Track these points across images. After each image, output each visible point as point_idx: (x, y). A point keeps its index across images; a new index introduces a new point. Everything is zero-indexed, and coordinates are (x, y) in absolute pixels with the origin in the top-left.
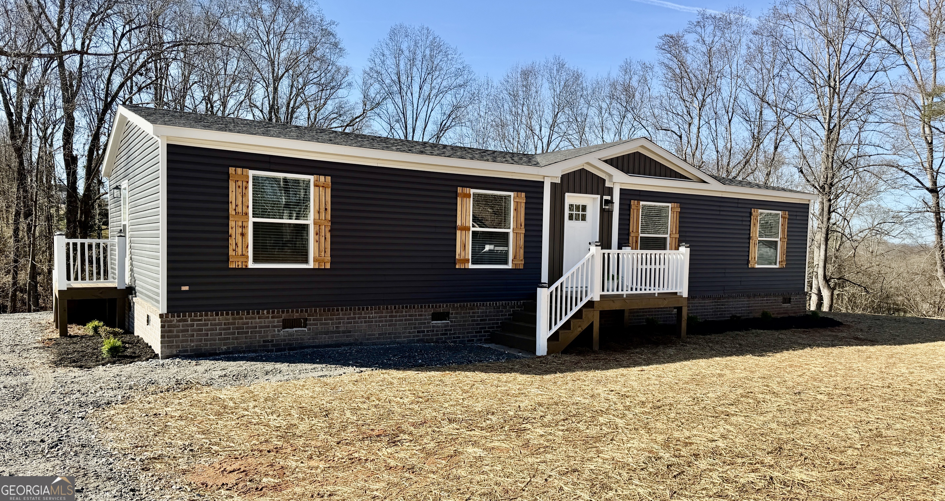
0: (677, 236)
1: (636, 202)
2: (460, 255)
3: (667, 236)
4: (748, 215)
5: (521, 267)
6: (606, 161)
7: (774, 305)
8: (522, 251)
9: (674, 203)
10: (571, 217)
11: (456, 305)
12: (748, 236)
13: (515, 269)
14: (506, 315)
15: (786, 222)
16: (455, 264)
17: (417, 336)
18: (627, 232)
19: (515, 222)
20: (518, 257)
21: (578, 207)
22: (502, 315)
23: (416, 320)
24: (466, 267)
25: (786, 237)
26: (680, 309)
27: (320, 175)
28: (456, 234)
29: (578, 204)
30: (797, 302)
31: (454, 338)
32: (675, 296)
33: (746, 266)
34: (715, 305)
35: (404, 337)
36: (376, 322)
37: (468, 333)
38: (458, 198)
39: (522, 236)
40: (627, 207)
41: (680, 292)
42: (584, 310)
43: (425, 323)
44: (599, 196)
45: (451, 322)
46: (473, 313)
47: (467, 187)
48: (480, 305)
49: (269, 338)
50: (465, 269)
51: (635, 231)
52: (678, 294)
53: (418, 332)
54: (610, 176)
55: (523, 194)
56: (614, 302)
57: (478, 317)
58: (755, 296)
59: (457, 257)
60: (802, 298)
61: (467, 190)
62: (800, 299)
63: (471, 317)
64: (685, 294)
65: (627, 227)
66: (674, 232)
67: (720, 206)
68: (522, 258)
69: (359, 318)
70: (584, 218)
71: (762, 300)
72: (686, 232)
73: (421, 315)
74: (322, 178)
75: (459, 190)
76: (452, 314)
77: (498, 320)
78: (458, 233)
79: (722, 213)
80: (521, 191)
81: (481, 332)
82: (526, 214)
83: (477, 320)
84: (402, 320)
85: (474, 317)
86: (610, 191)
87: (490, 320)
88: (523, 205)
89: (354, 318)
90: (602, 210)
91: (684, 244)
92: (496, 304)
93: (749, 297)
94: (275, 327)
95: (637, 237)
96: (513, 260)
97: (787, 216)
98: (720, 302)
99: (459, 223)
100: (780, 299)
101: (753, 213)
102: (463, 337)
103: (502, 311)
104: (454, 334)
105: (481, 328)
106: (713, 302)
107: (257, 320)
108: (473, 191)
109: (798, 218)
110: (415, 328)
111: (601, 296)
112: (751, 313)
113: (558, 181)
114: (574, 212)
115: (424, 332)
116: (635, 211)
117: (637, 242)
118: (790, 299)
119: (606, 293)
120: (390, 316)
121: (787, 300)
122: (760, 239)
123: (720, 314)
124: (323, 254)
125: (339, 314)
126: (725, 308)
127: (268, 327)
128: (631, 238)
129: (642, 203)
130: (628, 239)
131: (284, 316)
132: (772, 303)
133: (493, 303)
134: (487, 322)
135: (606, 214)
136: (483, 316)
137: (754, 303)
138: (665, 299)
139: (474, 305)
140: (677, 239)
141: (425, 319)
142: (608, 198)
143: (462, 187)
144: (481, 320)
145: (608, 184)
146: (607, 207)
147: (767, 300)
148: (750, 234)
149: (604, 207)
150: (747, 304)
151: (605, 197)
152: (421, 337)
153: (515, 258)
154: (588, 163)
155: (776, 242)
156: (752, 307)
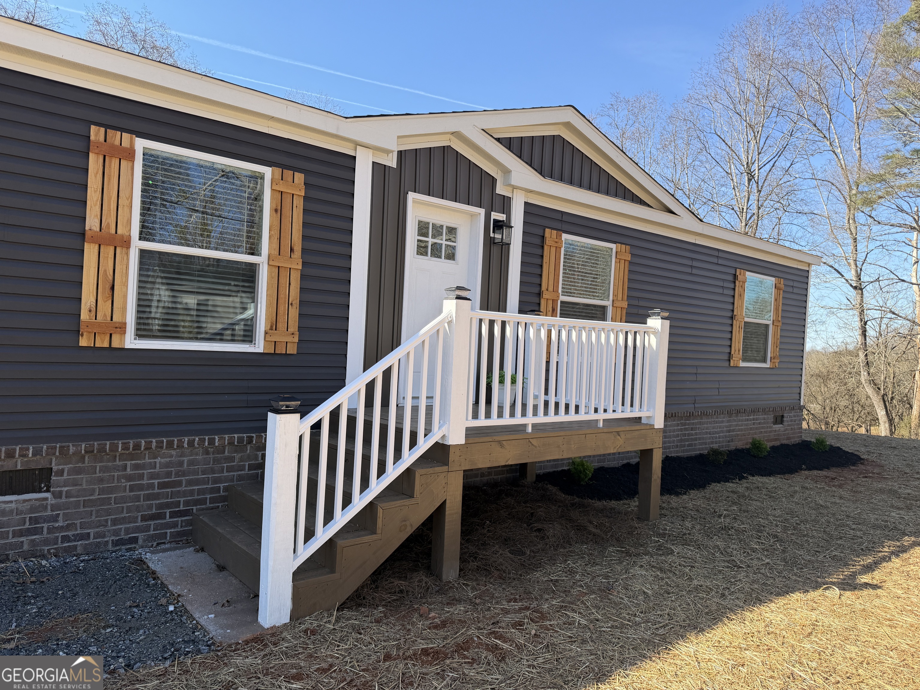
0: (625, 304)
1: (554, 232)
2: (94, 310)
3: (607, 303)
4: (731, 278)
5: (292, 350)
6: (499, 141)
7: (763, 428)
8: (294, 313)
9: (621, 243)
10: (422, 250)
11: (72, 450)
12: (729, 314)
13: (275, 354)
14: (242, 468)
15: (781, 296)
16: (78, 333)
18: (536, 290)
20: (282, 326)
21: (438, 230)
22: (230, 469)
24: (115, 344)
25: (780, 319)
26: (647, 454)
28: (82, 251)
29: (439, 222)
30: (791, 421)
31: (66, 539)
32: (638, 427)
33: (727, 364)
37: (115, 522)
38: (90, 154)
39: (296, 277)
40: (538, 241)
41: (648, 417)
42: (419, 473)
44: (482, 211)
45: (58, 495)
46: (136, 467)
47: (123, 130)
48: (160, 445)
50: (110, 348)
51: (551, 289)
52: (643, 421)
54: (507, 172)
55: (300, 178)
56: (502, 446)
57: (152, 476)
58: (738, 412)
59: (84, 316)
60: (798, 416)
61: (122, 139)
62: (795, 416)
63: (129, 478)
64: (659, 423)
65: (537, 281)
66: (621, 298)
67: (692, 259)
68: (294, 327)
70: (451, 256)
71: (748, 420)
72: (638, 298)
75: (97, 133)
76: (61, 473)
77: (216, 481)
78: (90, 251)
79: (695, 271)
80: (295, 169)
81: (161, 516)
82: (305, 225)
83: (152, 486)
85: (141, 477)
86: (505, 204)
87: (190, 483)
88: (299, 203)
90: (489, 243)
91: (657, 310)
92: (212, 442)
93: (730, 414)
95: (554, 301)
96: (266, 333)
97: (782, 286)
98: (689, 424)
99: (92, 224)
100: (771, 417)
101: (739, 276)
102: (98, 535)
103: (232, 459)
104: (68, 527)
105: (160, 506)
106: (678, 425)
108: (142, 144)
109: (795, 290)
111: (470, 432)
113: (392, 162)
114: (429, 239)
116: (553, 250)
117: (554, 307)
118: (783, 417)
119: (482, 422)
121: (779, 420)
122: (747, 320)
123: (689, 445)
126: (696, 434)
128: (543, 302)
129: (565, 236)
130: (539, 304)
132: (760, 423)
133: (202, 441)
134: (183, 488)
135: (495, 250)
136: (169, 474)
137: (737, 425)
138: (618, 433)
139: (137, 447)
140: (624, 312)
142: (502, 217)
143: (107, 127)
144: (162, 486)
145: (500, 190)
146: (498, 236)
147: (754, 419)
148: (733, 311)
149: (492, 235)
150: (727, 427)
151: (496, 216)
153: (273, 326)
154: (457, 134)
155: (767, 326)
156: (733, 431)
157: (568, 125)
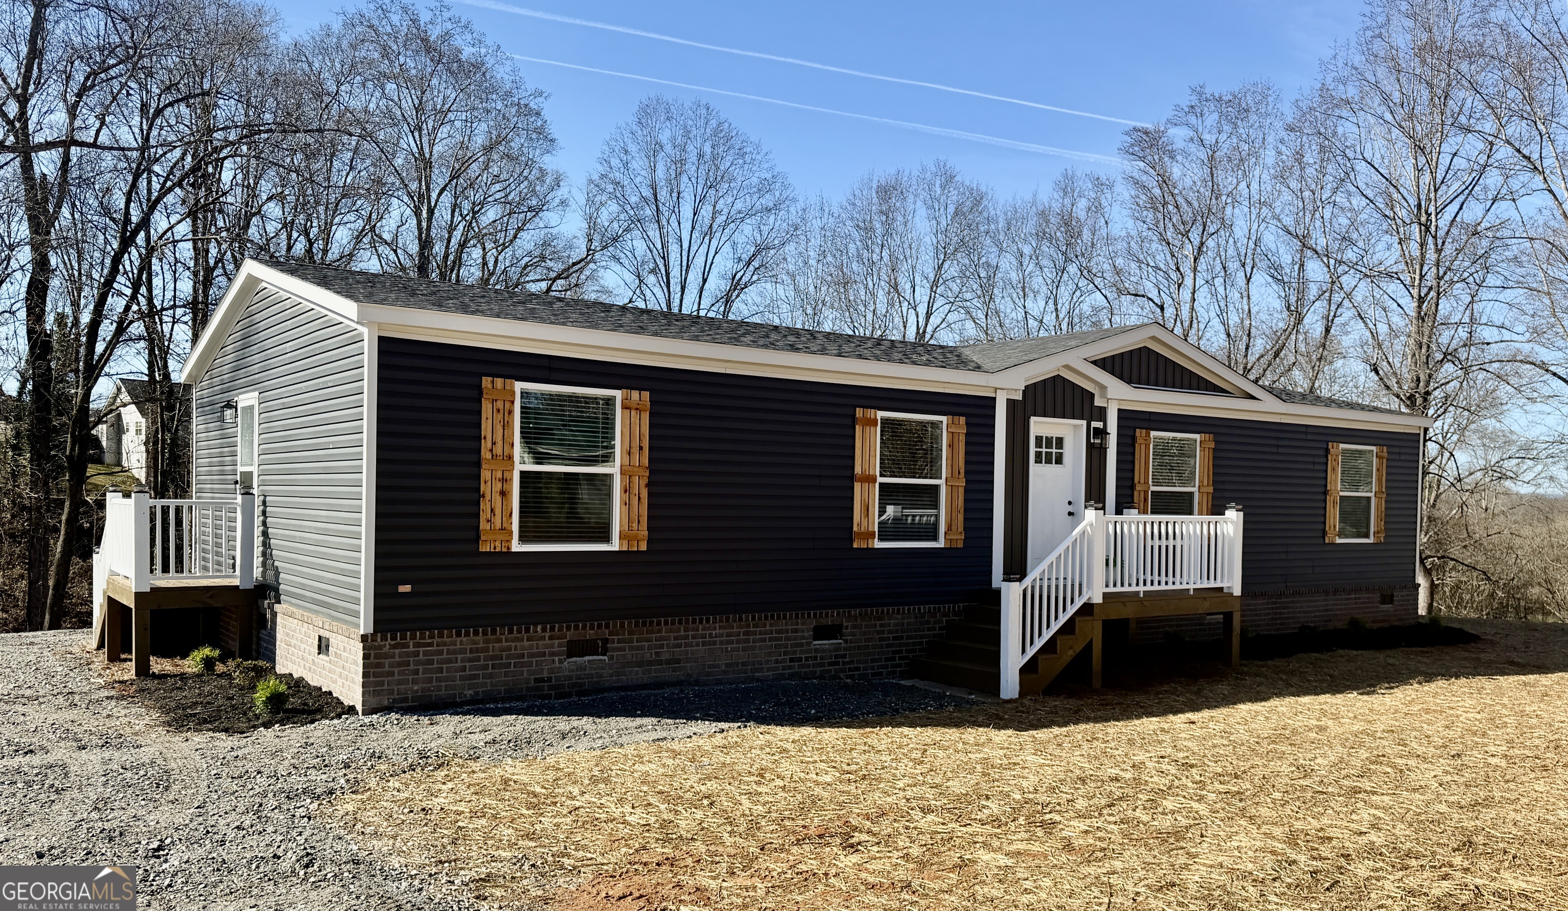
0: (1211, 490)
1: (1143, 431)
2: (860, 525)
3: (1195, 490)
4: (1322, 452)
5: (960, 545)
6: (1095, 363)
7: (1366, 608)
8: (961, 517)
9: (1205, 433)
10: (1038, 460)
11: (853, 612)
12: (1322, 490)
13: (950, 548)
14: (934, 629)
15: (1384, 465)
16: (851, 541)
17: (790, 668)
18: (1129, 484)
19: (950, 468)
20: (954, 528)
21: (1049, 441)
22: (929, 629)
23: (787, 639)
24: (870, 546)
25: (1384, 490)
26: (1228, 616)
27: (632, 388)
28: (853, 488)
29: (1049, 435)
30: (1404, 600)
31: (850, 670)
32: (1220, 595)
33: (1321, 541)
34: (1272, 609)
35: (769, 670)
36: (722, 643)
37: (873, 661)
38: (857, 427)
39: (961, 490)
40: (1129, 441)
41: (1229, 587)
42: (1077, 619)
43: (802, 645)
44: (1084, 423)
45: (846, 641)
46: (882, 625)
47: (871, 408)
48: (893, 612)
49: (545, 675)
50: (868, 549)
51: (1142, 481)
52: (1225, 591)
53: (791, 660)
54: (1103, 388)
55: (963, 420)
56: (1125, 605)
57: (890, 632)
58: (1336, 591)
59: (855, 528)
60: (1412, 595)
61: (871, 413)
62: (1408, 595)
63: (878, 633)
64: (1237, 591)
65: (1130, 475)
66: (1205, 483)
67: (1278, 438)
68: (961, 529)
69: (694, 637)
70: (1059, 460)
71: (1348, 599)
72: (1224, 482)
73: (795, 631)
74: (635, 395)
75: (859, 412)
76: (847, 628)
77: (922, 637)
78: (857, 486)
79: (1281, 450)
80: (960, 415)
81: (894, 659)
82: (967, 453)
83: (888, 638)
84: (764, 640)
85: (883, 632)
86: (1102, 414)
87: (908, 637)
88: (962, 438)
89: (686, 637)
90: (1090, 446)
91: (1233, 504)
92: (919, 609)
93: (1326, 593)
94: (553, 654)
95: (1146, 492)
96: (946, 533)
97: (1385, 455)
98: (1280, 603)
99: (858, 470)
100: (1377, 597)
101: (1331, 450)
102: (865, 669)
103: (928, 622)
104: (851, 662)
105: (894, 652)
106: (1268, 604)
107: (526, 643)
108: (881, 414)
109: (1403, 457)
110: (785, 653)
111: (1105, 595)
112: (1330, 621)
113: (1019, 397)
114: (1044, 450)
115: (800, 659)
116: (1143, 447)
117: (1146, 500)
118: (1392, 596)
119: (1111, 589)
120: (745, 633)
121: (1388, 599)
122: (1342, 494)
123: (1281, 624)
124: (635, 525)
125: (660, 631)
126: (1289, 613)
127: (544, 654)
128: (1136, 493)
129: (1153, 434)
130: (1132, 496)
131: (570, 635)
132: (1363, 603)
133: (914, 609)
134: (904, 641)
135: (1095, 453)
136: (897, 631)
137: (1335, 605)
138: (1205, 599)
139: (883, 611)
140: (1210, 496)
141: (803, 638)
142: (1099, 425)
143: (864, 407)
144: (894, 638)
145: (1098, 402)
146: (1098, 441)
147: (1355, 598)
148: (1326, 486)
149: (1092, 441)
150: (1323, 606)
151: (1095, 424)
152: (796, 670)
153: (949, 528)
154: (1067, 367)
155: (1369, 498)
156: (1331, 610)
157: (1154, 338)
